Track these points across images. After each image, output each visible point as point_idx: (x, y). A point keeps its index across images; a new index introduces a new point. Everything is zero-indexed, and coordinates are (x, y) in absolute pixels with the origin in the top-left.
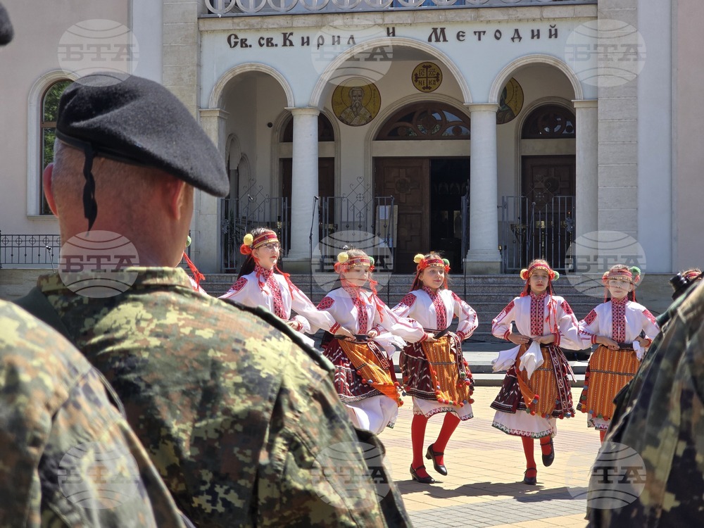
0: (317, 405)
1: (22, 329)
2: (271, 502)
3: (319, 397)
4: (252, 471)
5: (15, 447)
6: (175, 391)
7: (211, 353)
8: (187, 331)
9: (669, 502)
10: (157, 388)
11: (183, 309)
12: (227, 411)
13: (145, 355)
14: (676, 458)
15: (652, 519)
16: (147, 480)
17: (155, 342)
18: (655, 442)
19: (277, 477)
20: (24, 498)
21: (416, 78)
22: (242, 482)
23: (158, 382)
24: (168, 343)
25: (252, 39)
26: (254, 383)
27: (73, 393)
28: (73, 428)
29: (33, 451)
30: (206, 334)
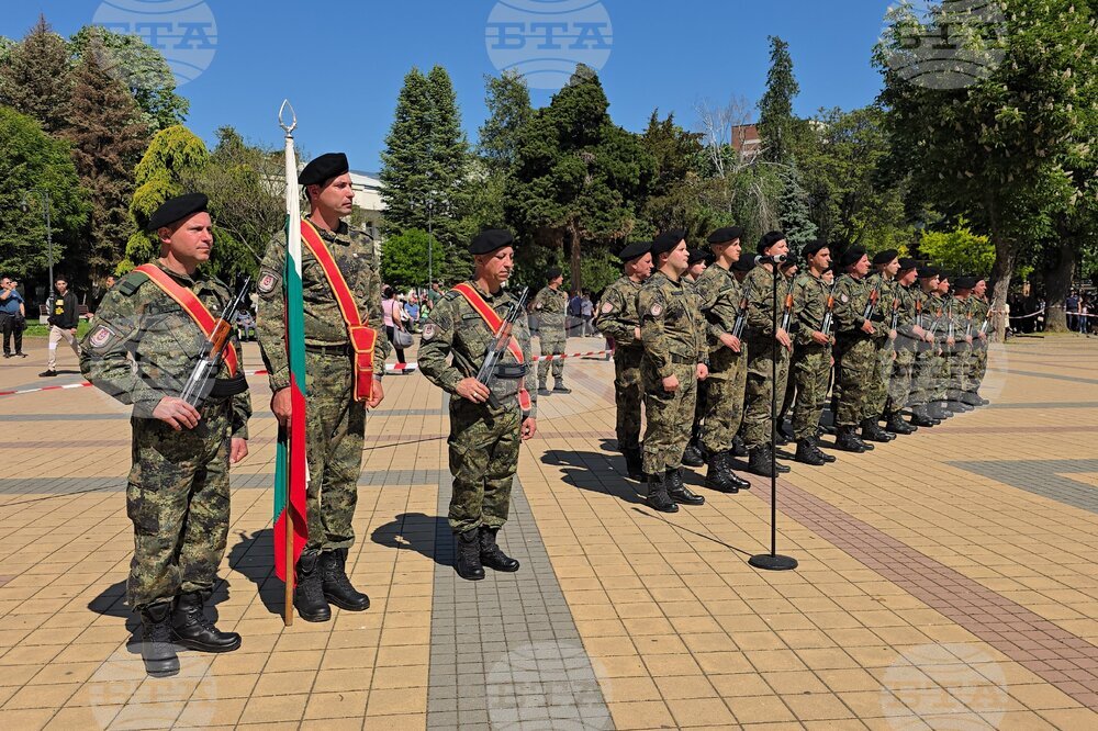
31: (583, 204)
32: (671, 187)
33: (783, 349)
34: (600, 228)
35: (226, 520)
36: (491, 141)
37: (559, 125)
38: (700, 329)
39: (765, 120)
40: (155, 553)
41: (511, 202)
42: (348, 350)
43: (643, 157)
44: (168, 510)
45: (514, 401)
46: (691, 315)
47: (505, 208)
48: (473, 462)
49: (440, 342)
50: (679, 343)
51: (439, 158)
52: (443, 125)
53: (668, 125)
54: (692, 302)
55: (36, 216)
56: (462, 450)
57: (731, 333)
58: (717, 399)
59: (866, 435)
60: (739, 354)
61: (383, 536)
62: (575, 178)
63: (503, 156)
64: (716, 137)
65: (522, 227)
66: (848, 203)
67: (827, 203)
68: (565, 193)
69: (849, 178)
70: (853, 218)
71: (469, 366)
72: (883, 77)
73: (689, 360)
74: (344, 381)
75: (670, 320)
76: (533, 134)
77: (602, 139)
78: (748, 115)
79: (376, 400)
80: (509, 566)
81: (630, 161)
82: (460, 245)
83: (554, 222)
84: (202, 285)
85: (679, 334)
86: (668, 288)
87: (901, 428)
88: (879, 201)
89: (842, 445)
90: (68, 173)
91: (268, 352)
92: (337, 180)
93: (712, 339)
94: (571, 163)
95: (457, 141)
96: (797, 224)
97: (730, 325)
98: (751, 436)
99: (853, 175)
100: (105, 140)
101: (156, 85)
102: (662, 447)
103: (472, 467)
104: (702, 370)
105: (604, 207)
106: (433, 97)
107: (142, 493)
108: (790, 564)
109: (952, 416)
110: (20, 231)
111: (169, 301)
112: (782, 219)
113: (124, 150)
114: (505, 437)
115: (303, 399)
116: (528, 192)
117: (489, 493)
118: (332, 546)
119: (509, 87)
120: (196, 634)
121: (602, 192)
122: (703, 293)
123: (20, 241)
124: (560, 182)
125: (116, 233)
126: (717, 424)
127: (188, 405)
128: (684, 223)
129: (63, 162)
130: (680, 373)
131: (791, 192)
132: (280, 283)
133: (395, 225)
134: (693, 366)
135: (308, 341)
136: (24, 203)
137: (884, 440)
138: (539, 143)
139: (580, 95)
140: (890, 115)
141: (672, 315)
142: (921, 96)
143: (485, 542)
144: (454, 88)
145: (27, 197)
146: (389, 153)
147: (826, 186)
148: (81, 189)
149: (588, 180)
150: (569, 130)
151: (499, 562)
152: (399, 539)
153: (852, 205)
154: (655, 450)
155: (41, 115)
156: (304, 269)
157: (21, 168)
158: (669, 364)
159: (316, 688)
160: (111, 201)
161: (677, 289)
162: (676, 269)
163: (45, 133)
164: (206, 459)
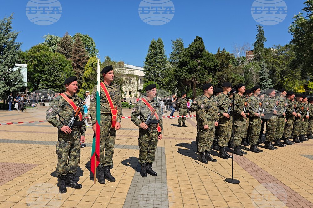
31: (197, 74)
32: (224, 69)
33: (244, 118)
34: (202, 81)
35: (80, 156)
36: (173, 57)
37: (191, 53)
38: (217, 112)
39: (255, 49)
40: (61, 163)
41: (176, 74)
42: (111, 115)
43: (215, 61)
44: (64, 153)
45: (156, 130)
46: (213, 108)
47: (175, 75)
48: (144, 145)
49: (136, 113)
50: (209, 115)
51: (159, 62)
52: (160, 54)
53: (223, 52)
54: (214, 104)
55: (63, 78)
56: (141, 141)
57: (227, 113)
58: (223, 132)
59: (276, 145)
60: (229, 119)
61: (124, 162)
62: (194, 67)
63: (176, 61)
64: (238, 55)
65: (179, 81)
66: (283, 73)
67: (276, 73)
68: (191, 71)
69: (283, 66)
70: (284, 77)
71: (144, 119)
72: (292, 36)
73: (212, 120)
74: (110, 122)
75: (206, 109)
76: (183, 55)
77: (203, 56)
78: (249, 48)
79: (119, 128)
80: (154, 174)
81: (211, 62)
82: (164, 85)
83: (188, 79)
84: (75, 98)
85: (209, 113)
86: (206, 100)
87: (289, 143)
88: (293, 72)
89: (266, 147)
90: (71, 68)
91: (91, 115)
92: (110, 72)
93: (221, 115)
94: (194, 63)
95: (164, 58)
96: (265, 79)
97: (227, 111)
98: (234, 143)
99: (285, 65)
100: (79, 60)
101: (91, 47)
102: (204, 145)
103: (144, 146)
104: (217, 124)
105: (203, 75)
106: (158, 46)
107: (59, 148)
108: (238, 182)
109: (308, 140)
110: (59, 82)
111: (66, 102)
112: (260, 78)
113: (83, 62)
114: (153, 139)
115: (99, 127)
116: (181, 71)
117: (149, 154)
118: (107, 164)
119: (178, 43)
120: (72, 184)
121: (202, 71)
122: (218, 101)
123: (59, 84)
124: (190, 68)
125: (81, 82)
126: (222, 139)
127: (69, 128)
128: (227, 79)
129: (70, 65)
130: (209, 124)
131: (263, 70)
132: (95, 98)
133: (147, 80)
134: (214, 122)
135: (101, 112)
136: (60, 75)
137: (282, 146)
138: (185, 58)
139: (197, 44)
140: (295, 47)
141: (207, 108)
142: (305, 41)
143: (148, 167)
144: (164, 44)
145: (61, 74)
146: (146, 61)
147: (275, 68)
148: (73, 72)
149: (198, 67)
150: (193, 54)
151: (152, 173)
152: (128, 163)
153: (284, 73)
154: (201, 145)
155: (66, 54)
156: (101, 94)
157: (60, 67)
158: (206, 121)
159: (96, 201)
160: (80, 75)
161: (209, 100)
162: (209, 94)
163: (66, 59)
164: (74, 141)
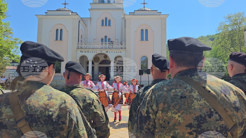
0: (97, 101)
1: (65, 95)
2: (92, 113)
3: (98, 100)
4: (90, 110)
5: (65, 109)
6: (80, 100)
7: (85, 95)
8: (82, 93)
9: (146, 115)
10: (78, 100)
11: (81, 90)
12: (87, 102)
13: (77, 96)
14: (147, 110)
15: (144, 117)
16: (80, 112)
17: (78, 94)
18: (144, 108)
19: (93, 110)
20: (67, 115)
21: (104, 57)
22: (89, 111)
23: (78, 99)
24: (80, 94)
25: (84, 51)
26: (90, 99)
27: (72, 102)
28: (72, 107)
29: (68, 110)
30: (84, 93)
